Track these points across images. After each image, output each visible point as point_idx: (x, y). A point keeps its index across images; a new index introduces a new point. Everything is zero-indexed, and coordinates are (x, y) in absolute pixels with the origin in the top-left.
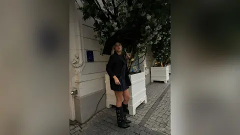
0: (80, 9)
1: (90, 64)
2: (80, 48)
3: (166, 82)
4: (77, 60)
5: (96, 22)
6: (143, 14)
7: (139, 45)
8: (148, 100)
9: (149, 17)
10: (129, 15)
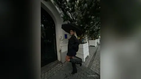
0: (62, 17)
1: (66, 39)
2: (62, 33)
3: (96, 46)
4: (61, 38)
5: (68, 22)
6: (90, 17)
7: (87, 31)
8: (90, 54)
9: (93, 17)
10: (82, 18)
